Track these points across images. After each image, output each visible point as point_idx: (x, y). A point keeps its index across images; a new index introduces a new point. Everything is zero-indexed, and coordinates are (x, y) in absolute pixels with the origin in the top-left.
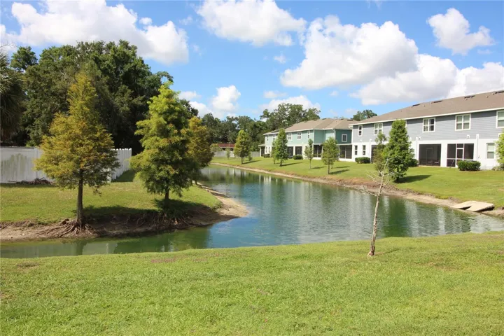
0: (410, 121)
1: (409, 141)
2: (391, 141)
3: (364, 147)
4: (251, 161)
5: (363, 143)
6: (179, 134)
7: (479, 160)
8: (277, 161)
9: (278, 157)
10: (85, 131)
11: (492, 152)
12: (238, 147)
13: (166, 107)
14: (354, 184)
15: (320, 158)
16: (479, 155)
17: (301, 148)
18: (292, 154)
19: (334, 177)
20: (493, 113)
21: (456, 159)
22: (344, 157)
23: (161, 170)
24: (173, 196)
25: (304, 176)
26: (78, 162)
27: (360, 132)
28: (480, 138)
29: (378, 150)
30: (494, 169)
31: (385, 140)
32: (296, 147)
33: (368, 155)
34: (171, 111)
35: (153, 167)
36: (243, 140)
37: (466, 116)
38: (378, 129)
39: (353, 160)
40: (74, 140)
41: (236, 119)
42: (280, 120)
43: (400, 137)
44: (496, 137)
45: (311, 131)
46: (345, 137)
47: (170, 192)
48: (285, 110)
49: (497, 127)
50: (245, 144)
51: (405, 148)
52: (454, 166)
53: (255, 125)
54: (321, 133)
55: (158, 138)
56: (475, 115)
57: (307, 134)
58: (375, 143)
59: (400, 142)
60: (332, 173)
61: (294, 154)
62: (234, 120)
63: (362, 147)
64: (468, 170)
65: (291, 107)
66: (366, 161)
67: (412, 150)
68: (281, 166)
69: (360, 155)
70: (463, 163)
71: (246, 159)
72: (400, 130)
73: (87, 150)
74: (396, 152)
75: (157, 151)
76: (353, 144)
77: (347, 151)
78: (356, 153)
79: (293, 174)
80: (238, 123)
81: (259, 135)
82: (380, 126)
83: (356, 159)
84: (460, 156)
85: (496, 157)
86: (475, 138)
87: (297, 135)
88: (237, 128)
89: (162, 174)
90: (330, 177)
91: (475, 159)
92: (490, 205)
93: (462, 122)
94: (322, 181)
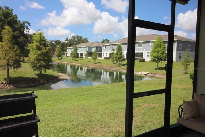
0: (123, 44)
1: (123, 51)
2: (117, 51)
3: (107, 53)
4: (62, 59)
5: (106, 52)
6: (46, 49)
7: (145, 58)
8: (73, 59)
9: (74, 57)
10: (10, 48)
11: (149, 55)
12: (57, 53)
13: (40, 39)
14: (104, 67)
15: (90, 58)
16: (145, 57)
17: (82, 53)
18: (79, 56)
19: (96, 64)
20: (149, 42)
21: (138, 58)
22: (99, 57)
23: (39, 63)
24: (43, 72)
25: (85, 65)
26: (8, 60)
27: (105, 48)
28: (145, 50)
29: (112, 55)
30: (149, 61)
31: (115, 51)
32: (81, 53)
33: (108, 56)
34: (42, 40)
35: (36, 61)
36: (59, 50)
37: (141, 43)
38: (112, 47)
39: (103, 58)
40: (6, 51)
41: (54, 41)
42: (73, 42)
43: (120, 50)
44: (150, 50)
45: (87, 47)
46: (99, 49)
47: (42, 71)
48: (75, 38)
49: (150, 47)
50: (60, 52)
51: (121, 54)
52: (137, 60)
53: (63, 44)
54: (90, 48)
55: (37, 51)
56: (144, 43)
57: (85, 48)
58: (111, 52)
59: (120, 52)
60: (96, 63)
61: (80, 56)
62: (53, 41)
63: (106, 53)
64: (142, 61)
65: (77, 37)
66: (107, 58)
67: (124, 55)
68: (75, 60)
69: (105, 56)
70: (140, 59)
71: (60, 58)
72: (120, 48)
73: (12, 55)
74: (119, 55)
75: (37, 55)
76: (103, 52)
77: (100, 55)
78: (104, 56)
79: (80, 64)
80: (55, 43)
81: (64, 48)
82: (112, 46)
83: (104, 58)
84: (139, 57)
85: (150, 57)
86: (144, 50)
87: (81, 48)
88: (54, 45)
89: (40, 64)
90: (95, 64)
91: (144, 58)
92: (148, 73)
93: (140, 45)
94: (92, 66)
